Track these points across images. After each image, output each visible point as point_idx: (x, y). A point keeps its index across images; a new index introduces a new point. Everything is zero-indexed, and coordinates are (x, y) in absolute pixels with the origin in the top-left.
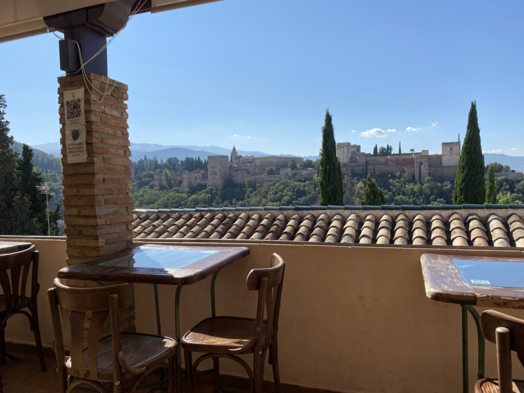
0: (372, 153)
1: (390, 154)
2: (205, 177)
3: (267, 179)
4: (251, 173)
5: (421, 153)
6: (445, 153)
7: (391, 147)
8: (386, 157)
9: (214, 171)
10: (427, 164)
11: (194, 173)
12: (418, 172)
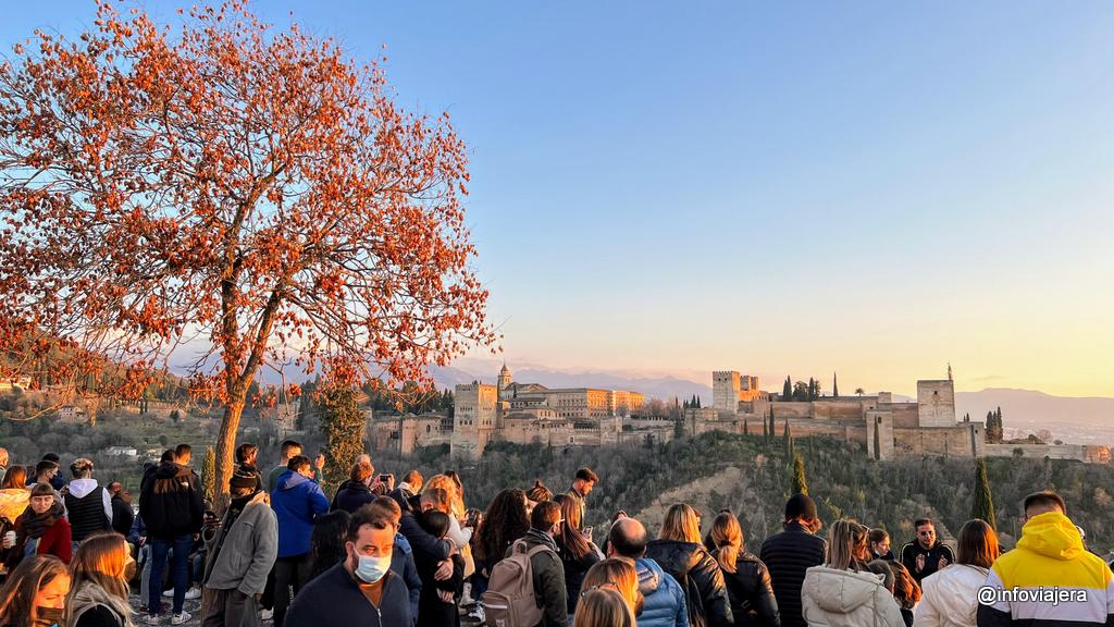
0: (781, 393)
1: (816, 398)
2: (448, 426)
3: (574, 437)
5: (876, 398)
6: (924, 401)
7: (816, 382)
8: (808, 404)
9: (466, 416)
10: (890, 422)
11: (427, 418)
12: (873, 437)
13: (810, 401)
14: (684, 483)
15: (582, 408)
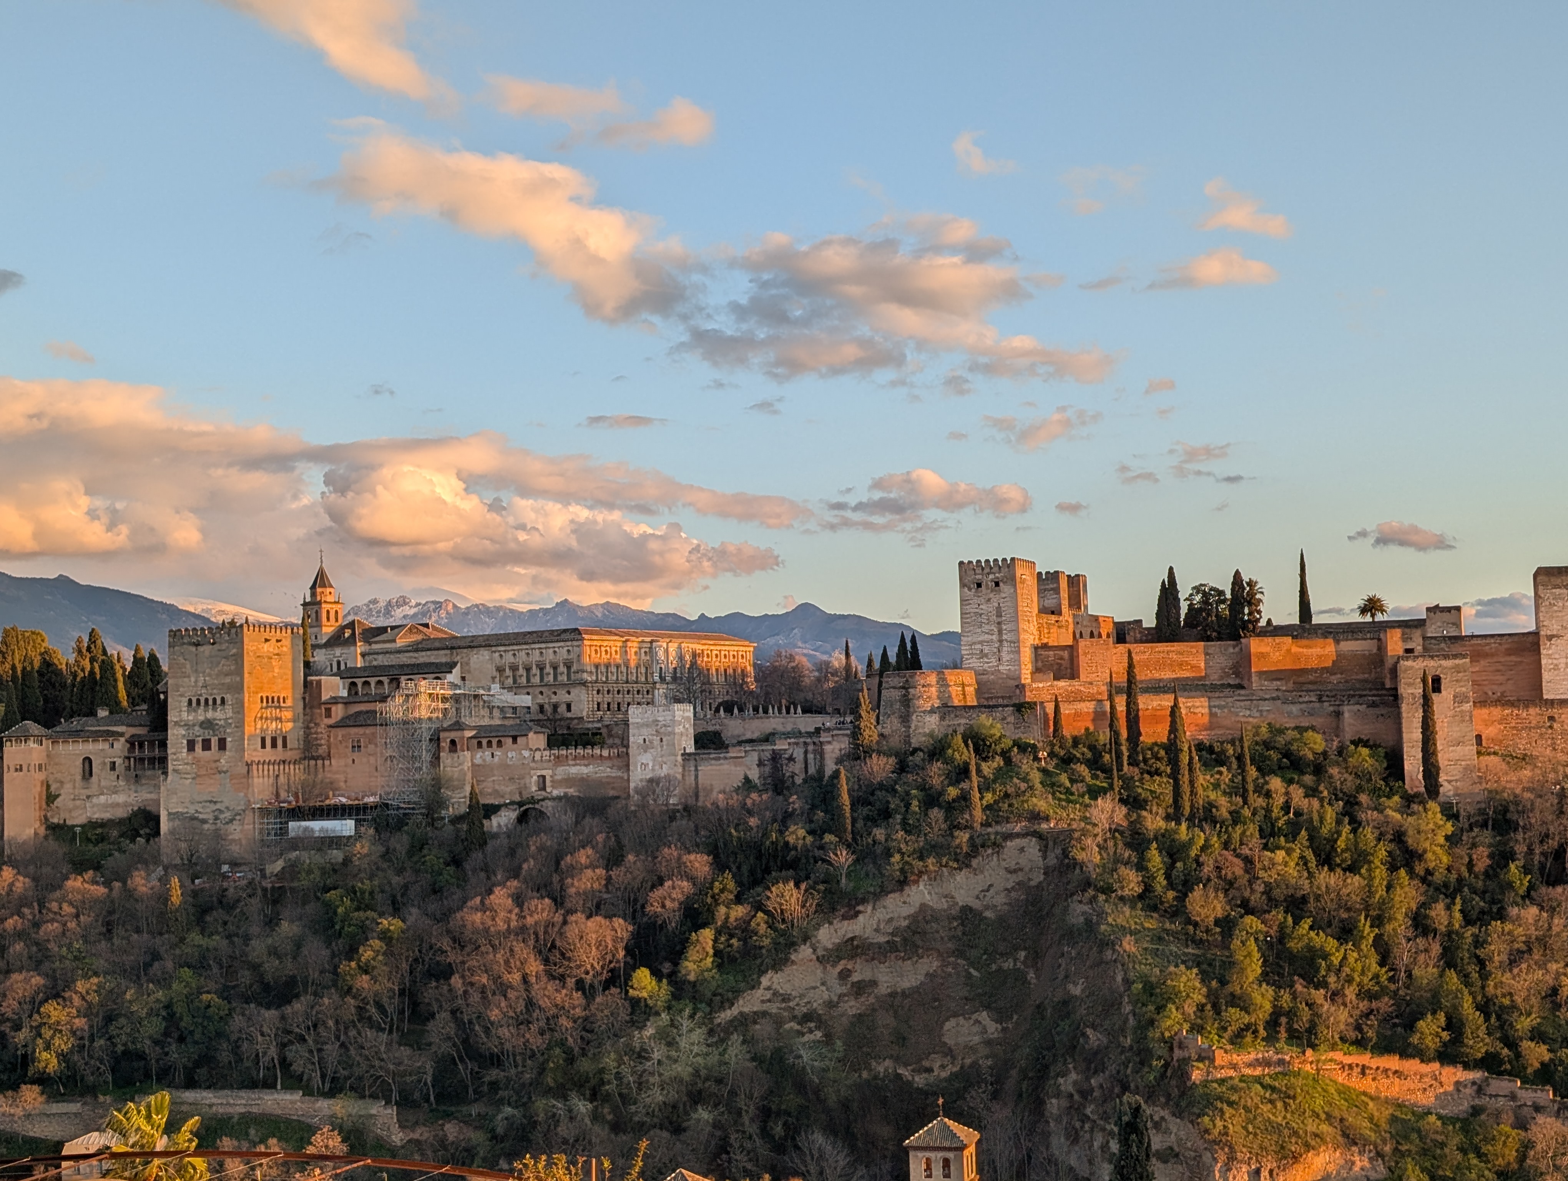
1: (1251, 629)
2: (149, 757)
3: (547, 773)
4: (447, 737)
5: (1421, 623)
7: (1251, 584)
9: (208, 724)
10: (1466, 688)
11: (77, 735)
12: (1417, 735)
13: (1236, 638)
14: (882, 892)
15: (569, 686)
